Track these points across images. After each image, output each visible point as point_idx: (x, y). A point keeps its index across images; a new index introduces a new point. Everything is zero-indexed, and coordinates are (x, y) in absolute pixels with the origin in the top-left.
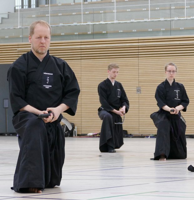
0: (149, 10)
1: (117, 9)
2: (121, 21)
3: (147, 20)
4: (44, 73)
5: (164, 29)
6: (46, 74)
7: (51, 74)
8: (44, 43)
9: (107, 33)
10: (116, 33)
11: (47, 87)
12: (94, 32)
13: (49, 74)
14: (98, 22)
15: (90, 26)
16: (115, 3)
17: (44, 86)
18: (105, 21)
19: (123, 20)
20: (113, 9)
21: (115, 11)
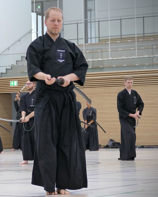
0: (136, 49)
1: (111, 48)
2: (115, 58)
3: (134, 57)
4: (58, 50)
5: (148, 64)
6: (60, 51)
7: (63, 51)
8: (57, 25)
9: (103, 68)
10: (111, 68)
11: (61, 61)
12: (94, 66)
13: (61, 51)
14: (96, 59)
15: (90, 62)
16: (110, 44)
17: (58, 60)
18: (102, 58)
19: (116, 58)
20: (108, 49)
21: (110, 50)
